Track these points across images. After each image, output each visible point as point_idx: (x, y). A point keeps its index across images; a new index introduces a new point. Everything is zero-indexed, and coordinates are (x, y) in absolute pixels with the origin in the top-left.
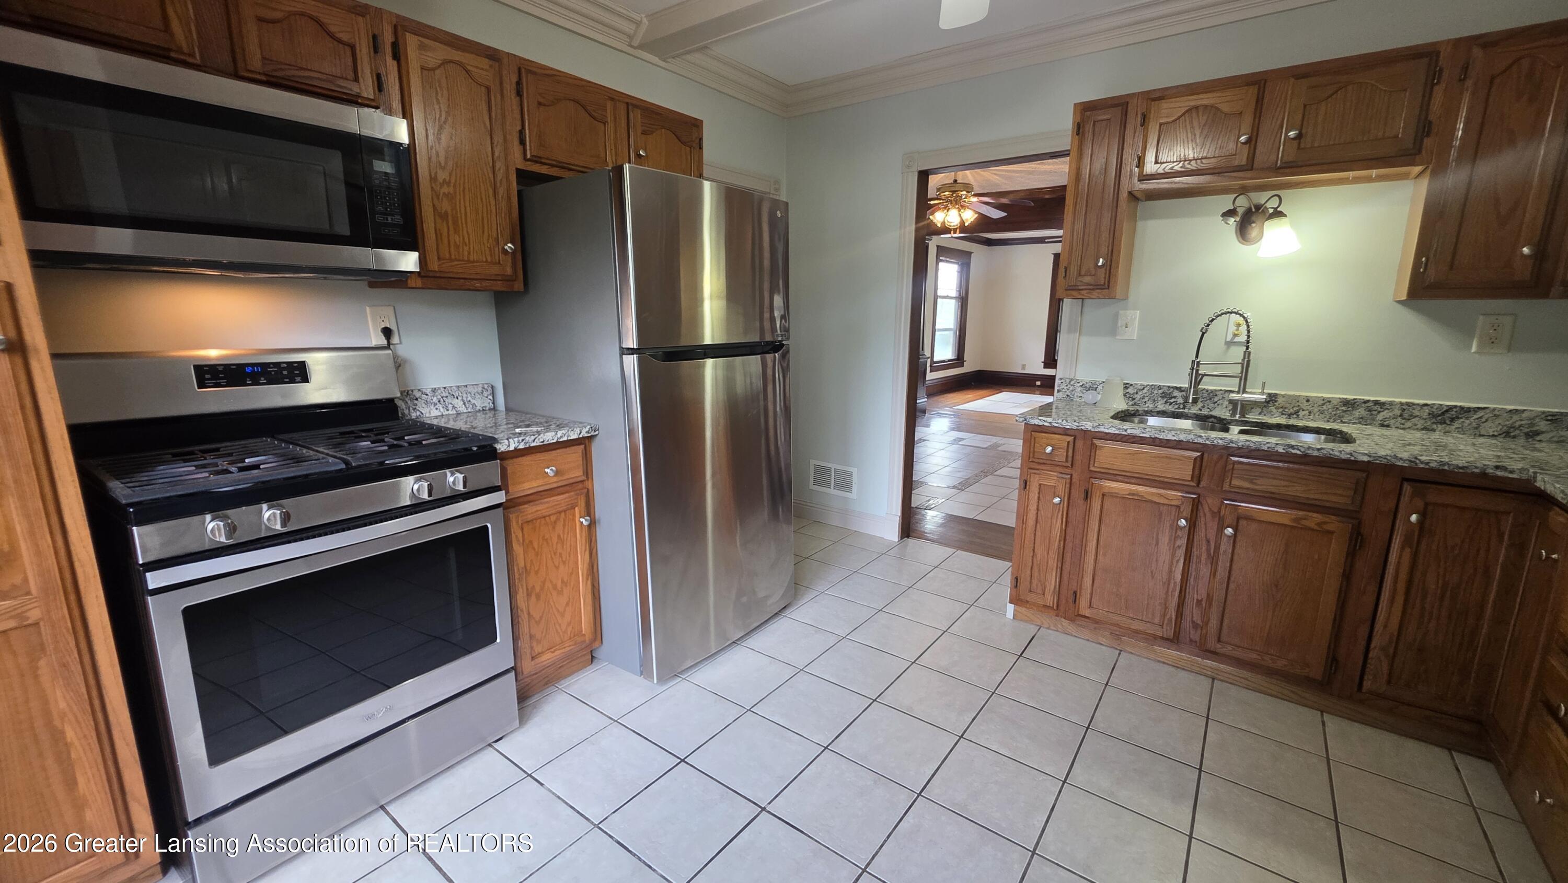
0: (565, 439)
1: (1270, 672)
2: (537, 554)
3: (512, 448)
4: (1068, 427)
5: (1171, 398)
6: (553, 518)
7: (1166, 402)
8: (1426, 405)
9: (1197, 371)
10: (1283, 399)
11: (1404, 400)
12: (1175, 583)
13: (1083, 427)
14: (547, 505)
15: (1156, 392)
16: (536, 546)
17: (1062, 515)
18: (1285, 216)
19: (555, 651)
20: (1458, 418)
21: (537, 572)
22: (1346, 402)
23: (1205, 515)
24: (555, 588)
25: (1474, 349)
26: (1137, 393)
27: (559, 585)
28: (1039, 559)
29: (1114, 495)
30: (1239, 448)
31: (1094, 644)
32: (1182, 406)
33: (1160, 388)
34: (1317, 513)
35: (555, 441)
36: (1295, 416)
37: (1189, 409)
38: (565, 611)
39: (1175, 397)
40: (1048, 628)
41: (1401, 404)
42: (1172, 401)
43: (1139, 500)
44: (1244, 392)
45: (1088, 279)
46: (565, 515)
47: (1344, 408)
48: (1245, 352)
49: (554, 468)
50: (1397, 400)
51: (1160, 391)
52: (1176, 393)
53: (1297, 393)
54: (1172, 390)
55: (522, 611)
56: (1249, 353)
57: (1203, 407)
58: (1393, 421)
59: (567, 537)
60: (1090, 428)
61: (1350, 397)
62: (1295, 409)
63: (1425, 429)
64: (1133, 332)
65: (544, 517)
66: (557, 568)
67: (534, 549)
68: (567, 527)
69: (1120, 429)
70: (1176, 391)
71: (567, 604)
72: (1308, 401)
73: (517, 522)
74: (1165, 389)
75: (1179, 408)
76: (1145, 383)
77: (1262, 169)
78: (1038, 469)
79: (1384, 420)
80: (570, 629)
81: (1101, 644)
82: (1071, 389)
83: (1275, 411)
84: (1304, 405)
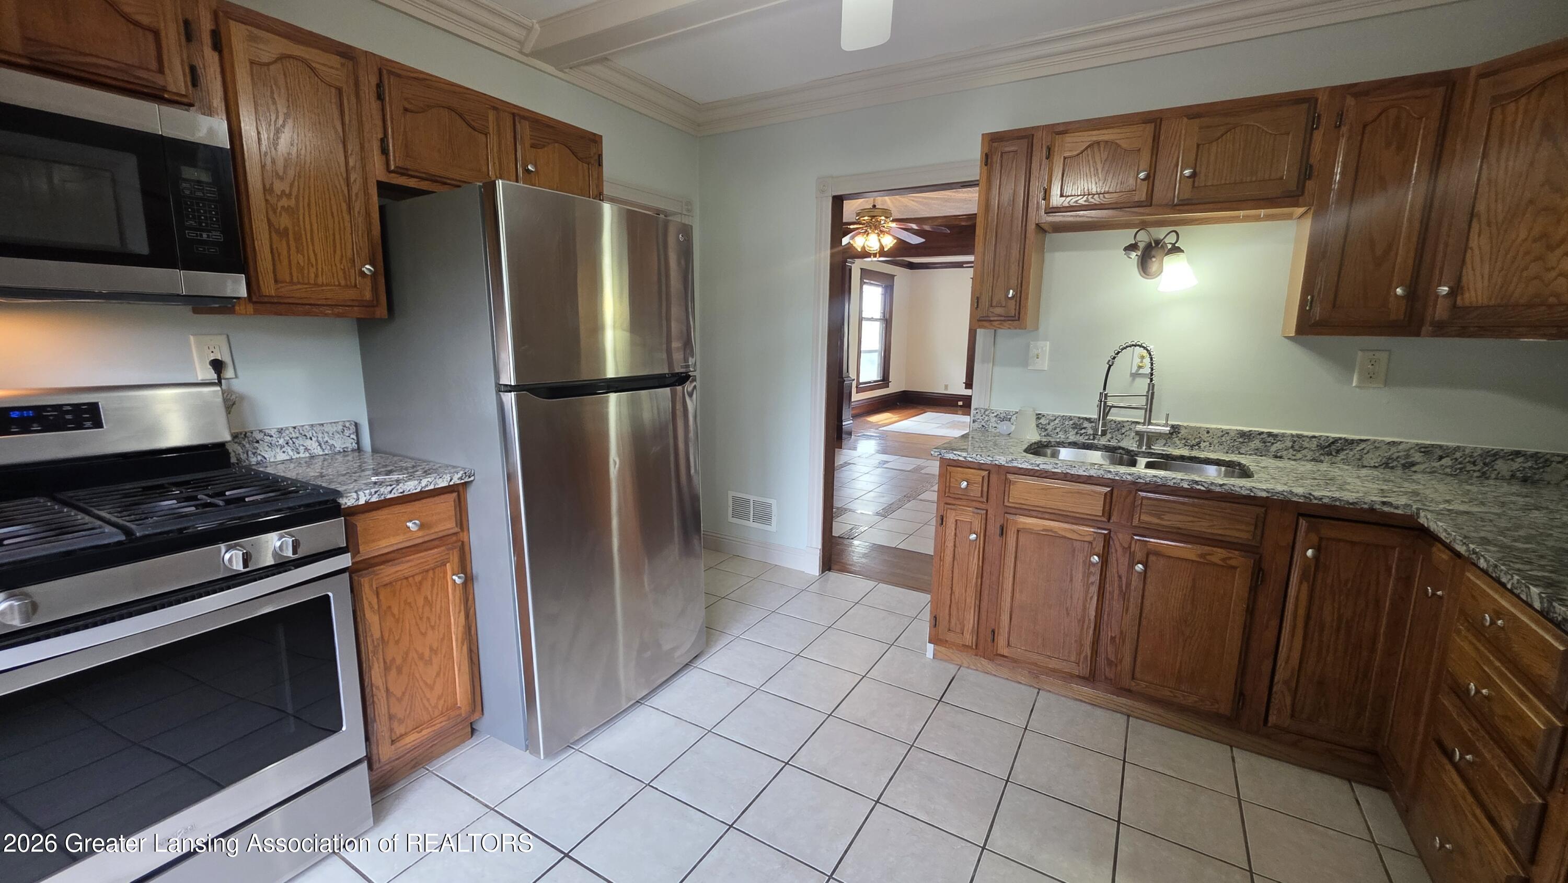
0: (431, 487)
1: (1182, 709)
2: (397, 621)
3: (362, 501)
4: (982, 462)
5: (1081, 429)
6: (418, 578)
7: (1077, 433)
8: (1314, 437)
9: (1105, 403)
10: (1186, 431)
11: (1294, 432)
12: (1090, 620)
13: (997, 462)
14: (410, 564)
15: (1067, 423)
16: (395, 611)
17: (979, 551)
18: (1182, 251)
19: (422, 730)
20: (1343, 450)
21: (397, 642)
22: (1242, 434)
23: (1116, 551)
24: (421, 657)
25: (1354, 384)
26: (1049, 424)
27: (427, 653)
28: (957, 598)
29: (1029, 531)
30: (1146, 484)
31: (1013, 684)
32: (1091, 437)
33: (1070, 418)
34: (1221, 548)
35: (418, 490)
36: (1197, 447)
37: (1099, 440)
38: (435, 682)
39: (1085, 428)
40: (968, 668)
41: (1292, 436)
42: (1083, 431)
43: (1053, 537)
44: (1150, 423)
45: (998, 311)
46: (434, 573)
47: (1241, 440)
48: (1149, 384)
49: (417, 522)
50: (1289, 432)
51: (1071, 422)
52: (1086, 424)
53: (1198, 425)
54: (1082, 421)
55: (378, 688)
56: (1153, 385)
57: (1112, 438)
58: (1285, 453)
59: (437, 597)
60: (1003, 463)
61: (1246, 429)
62: (1197, 440)
63: (1314, 460)
64: (1044, 364)
65: (407, 578)
66: (424, 634)
67: (394, 615)
68: (436, 587)
69: (1032, 464)
70: (1086, 422)
71: (438, 674)
72: (1208, 432)
73: (371, 586)
74: (1076, 420)
75: (1089, 439)
76: (1057, 414)
77: (1160, 205)
78: (954, 505)
79: (1277, 451)
80: (441, 702)
81: (1020, 683)
82: (986, 419)
83: (1178, 442)
84: (1205, 436)
